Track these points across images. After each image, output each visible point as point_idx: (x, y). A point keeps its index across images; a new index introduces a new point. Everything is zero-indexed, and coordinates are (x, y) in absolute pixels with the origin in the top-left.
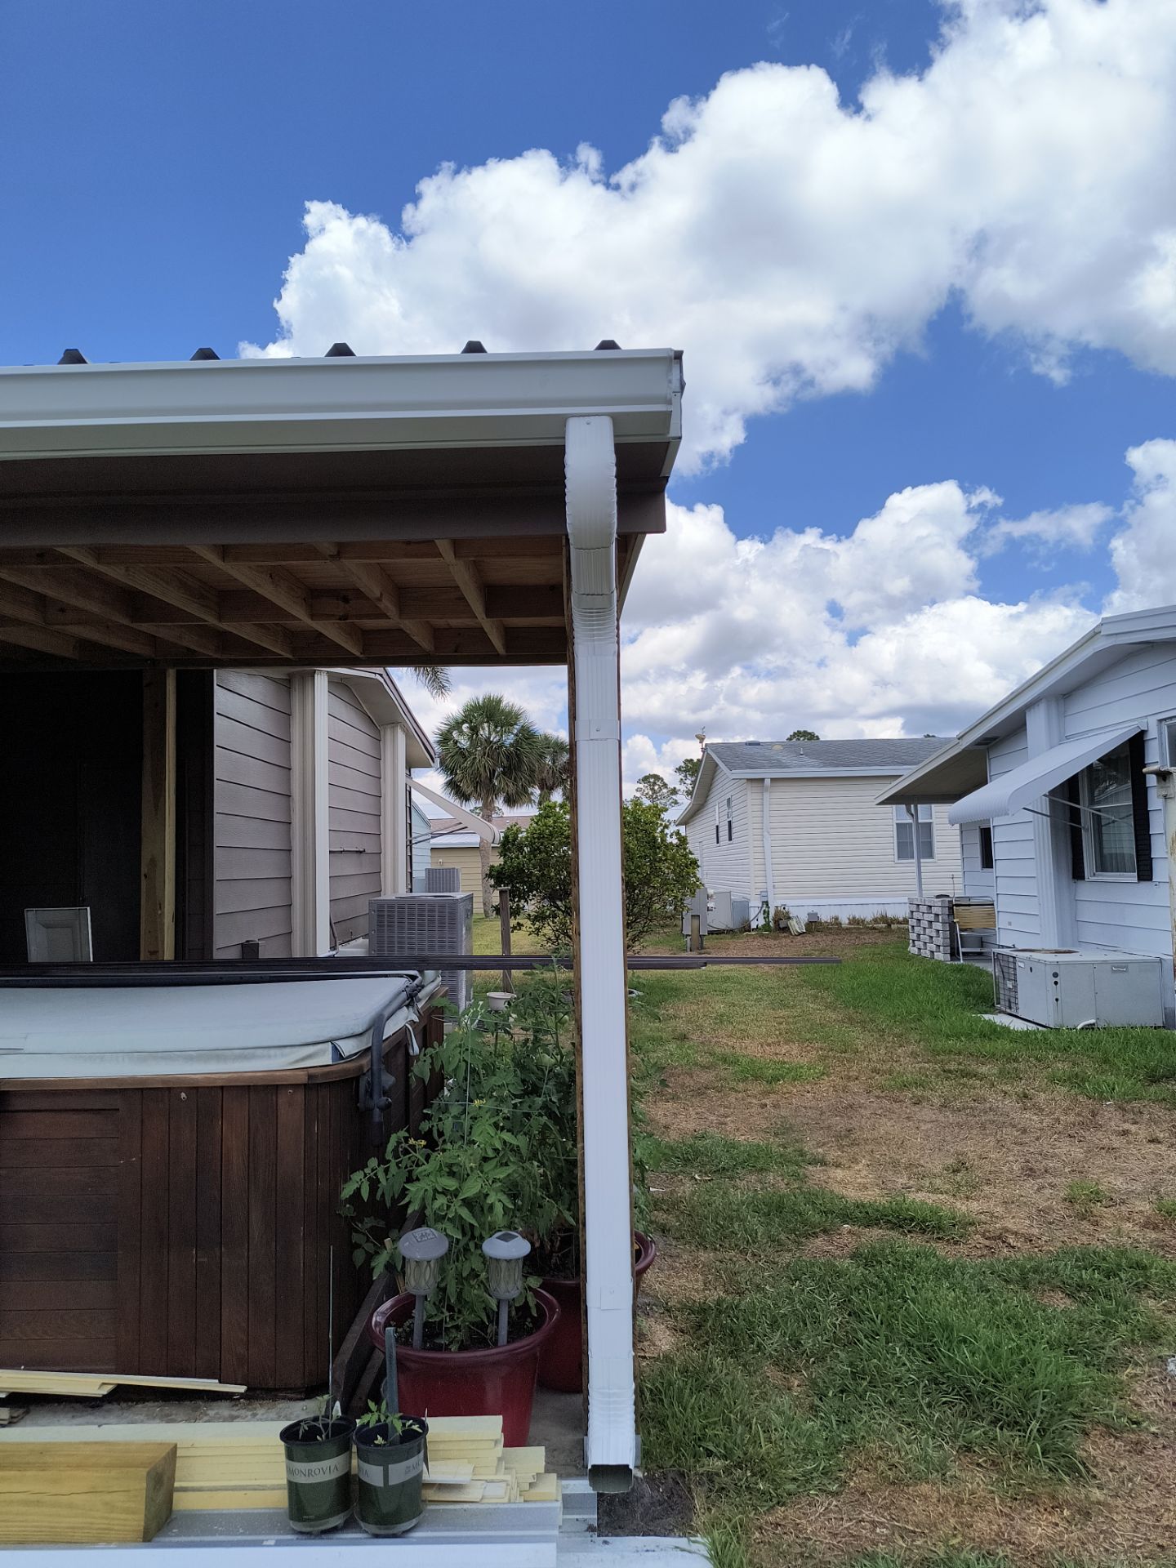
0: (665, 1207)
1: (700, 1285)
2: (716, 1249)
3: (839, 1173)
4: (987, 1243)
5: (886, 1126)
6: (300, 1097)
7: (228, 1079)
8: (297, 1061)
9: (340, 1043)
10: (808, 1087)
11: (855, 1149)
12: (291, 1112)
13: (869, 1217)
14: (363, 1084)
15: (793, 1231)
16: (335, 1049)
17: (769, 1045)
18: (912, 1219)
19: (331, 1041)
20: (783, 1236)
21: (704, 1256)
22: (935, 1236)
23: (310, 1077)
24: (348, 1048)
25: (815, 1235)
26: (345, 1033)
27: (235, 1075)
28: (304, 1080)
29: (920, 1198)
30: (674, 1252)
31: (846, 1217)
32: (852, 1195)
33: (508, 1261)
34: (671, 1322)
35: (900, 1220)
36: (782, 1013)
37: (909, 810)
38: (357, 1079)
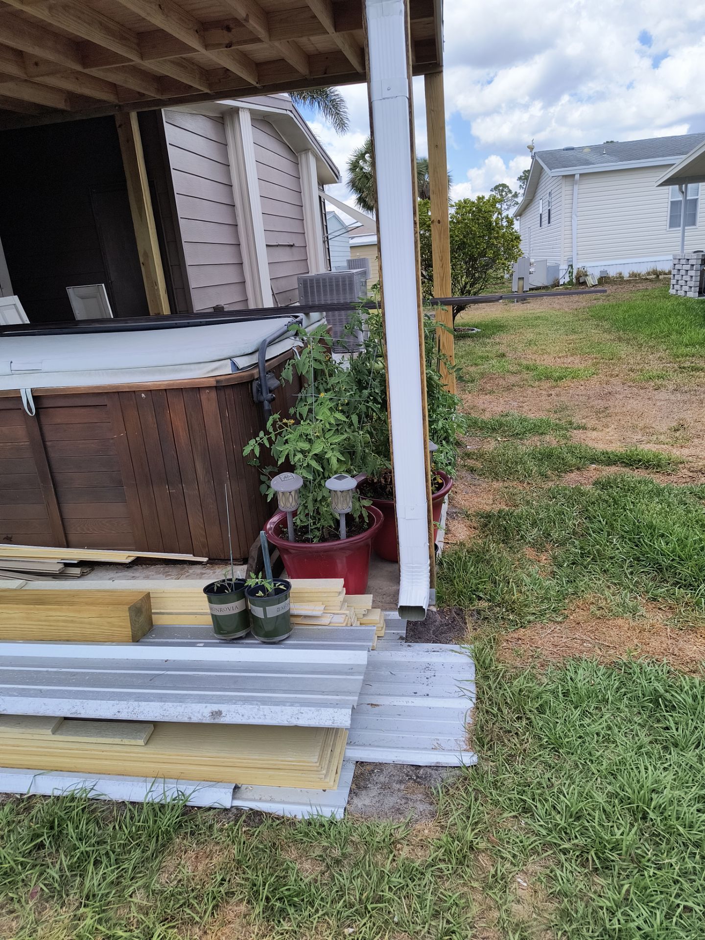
0: (475, 457)
1: (491, 502)
2: (504, 481)
3: (594, 434)
4: (691, 474)
5: (633, 404)
6: (213, 394)
7: (167, 385)
8: (209, 372)
9: (236, 360)
10: (582, 383)
11: (609, 419)
12: (210, 403)
13: (610, 460)
14: (255, 384)
15: (557, 469)
16: (234, 364)
17: (559, 358)
18: (640, 461)
19: (230, 358)
20: (549, 473)
21: (496, 485)
22: (654, 471)
23: (217, 382)
24: (242, 362)
25: (572, 471)
26: (238, 353)
27: (171, 382)
28: (214, 384)
29: (648, 448)
30: (476, 482)
31: (594, 460)
32: (601, 447)
33: (342, 492)
34: (469, 523)
35: (631, 461)
36: (571, 337)
37: (681, 189)
38: (251, 382)
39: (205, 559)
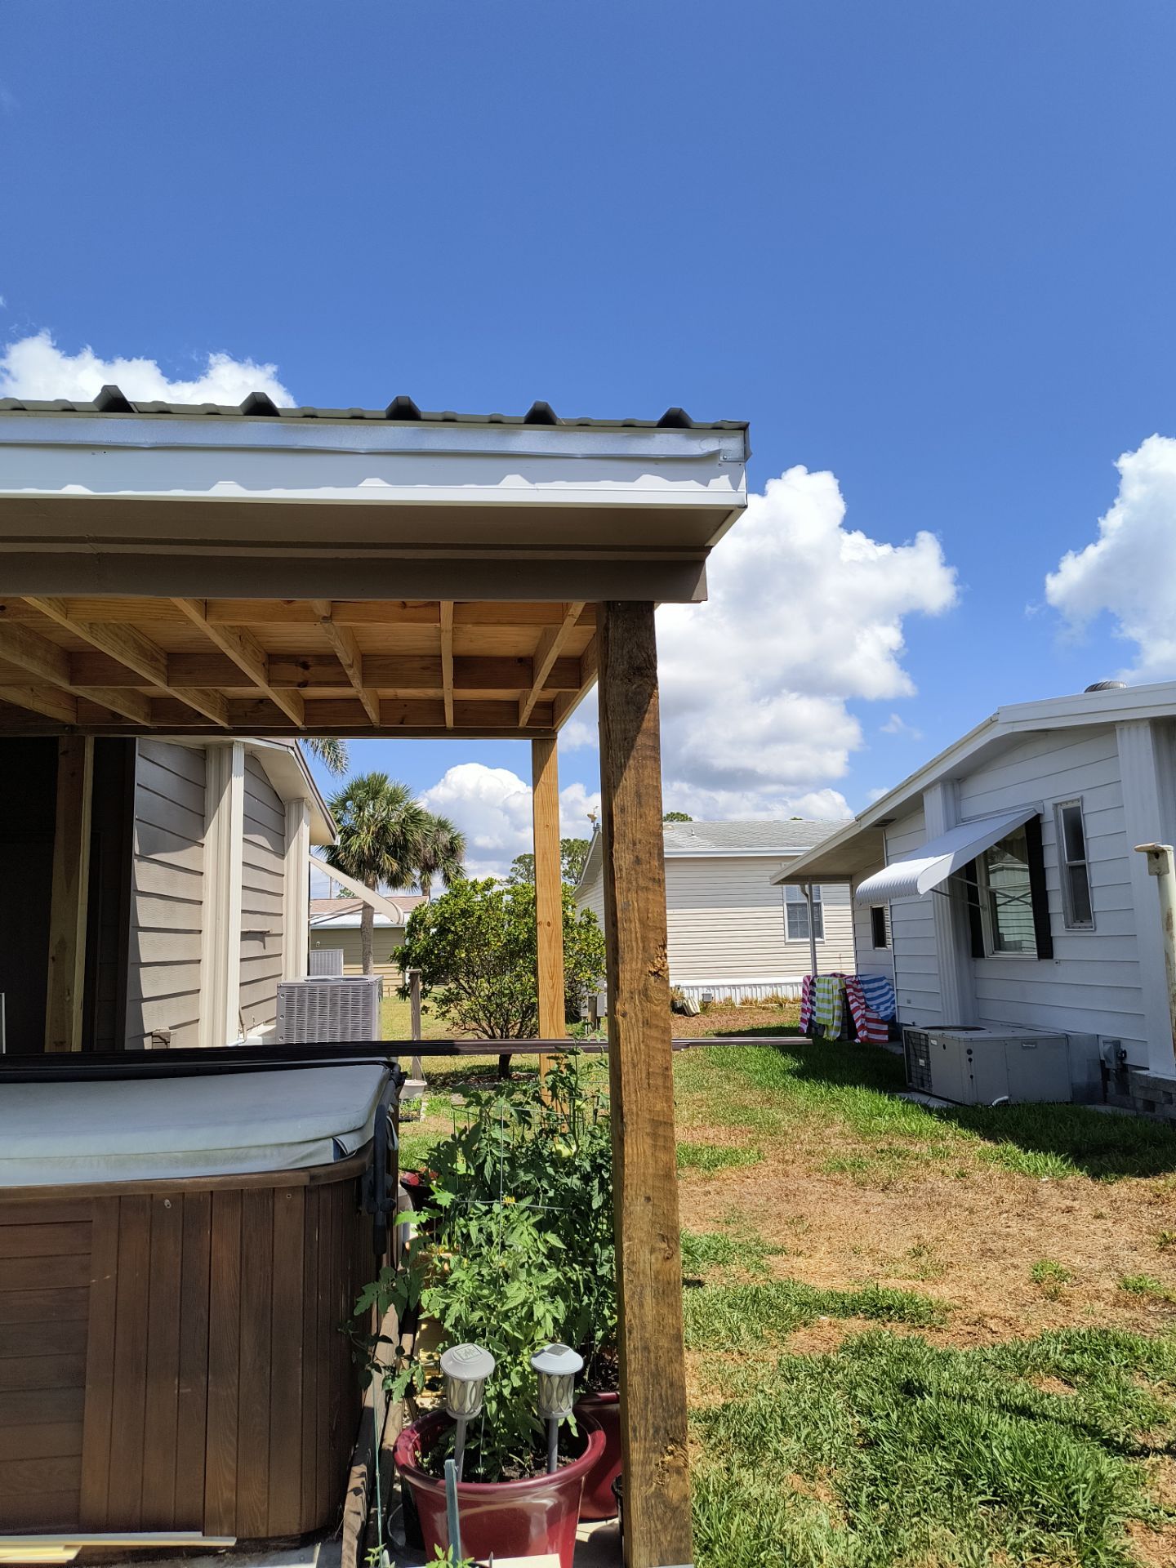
3: (800, 1262)
4: (969, 1329)
5: (835, 1210)
6: (299, 1200)
7: (218, 1183)
8: (298, 1161)
9: (342, 1139)
10: (747, 1172)
11: (812, 1236)
12: (289, 1221)
13: (847, 1308)
15: (774, 1326)
16: (336, 1144)
17: (695, 1129)
18: (889, 1308)
19: (332, 1137)
20: (765, 1332)
22: (916, 1324)
23: (312, 1178)
24: (351, 1144)
25: (796, 1329)
26: (346, 1128)
28: (307, 1182)
29: (896, 1285)
31: (824, 1309)
32: (822, 1286)
35: (878, 1308)
36: (698, 1096)
37: (803, 891)
38: (359, 1179)
39: (231, 1542)
